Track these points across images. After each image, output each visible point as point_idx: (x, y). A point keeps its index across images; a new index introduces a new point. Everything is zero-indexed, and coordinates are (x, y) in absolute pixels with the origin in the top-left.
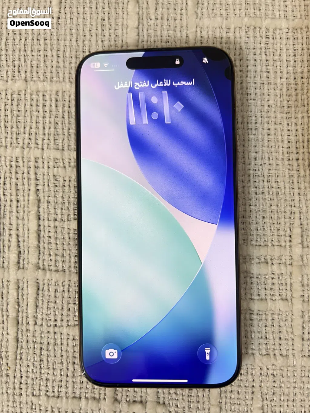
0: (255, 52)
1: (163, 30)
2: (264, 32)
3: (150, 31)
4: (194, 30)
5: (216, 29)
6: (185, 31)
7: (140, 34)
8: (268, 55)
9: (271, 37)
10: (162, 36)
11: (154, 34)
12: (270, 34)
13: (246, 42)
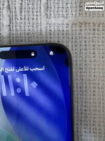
0: (85, 40)
1: (26, 27)
2: (92, 27)
3: (17, 27)
4: (45, 25)
5: (59, 24)
6: (40, 27)
7: (11, 29)
8: (94, 42)
9: (96, 29)
10: (25, 30)
11: (20, 29)
12: (96, 28)
13: (79, 33)
